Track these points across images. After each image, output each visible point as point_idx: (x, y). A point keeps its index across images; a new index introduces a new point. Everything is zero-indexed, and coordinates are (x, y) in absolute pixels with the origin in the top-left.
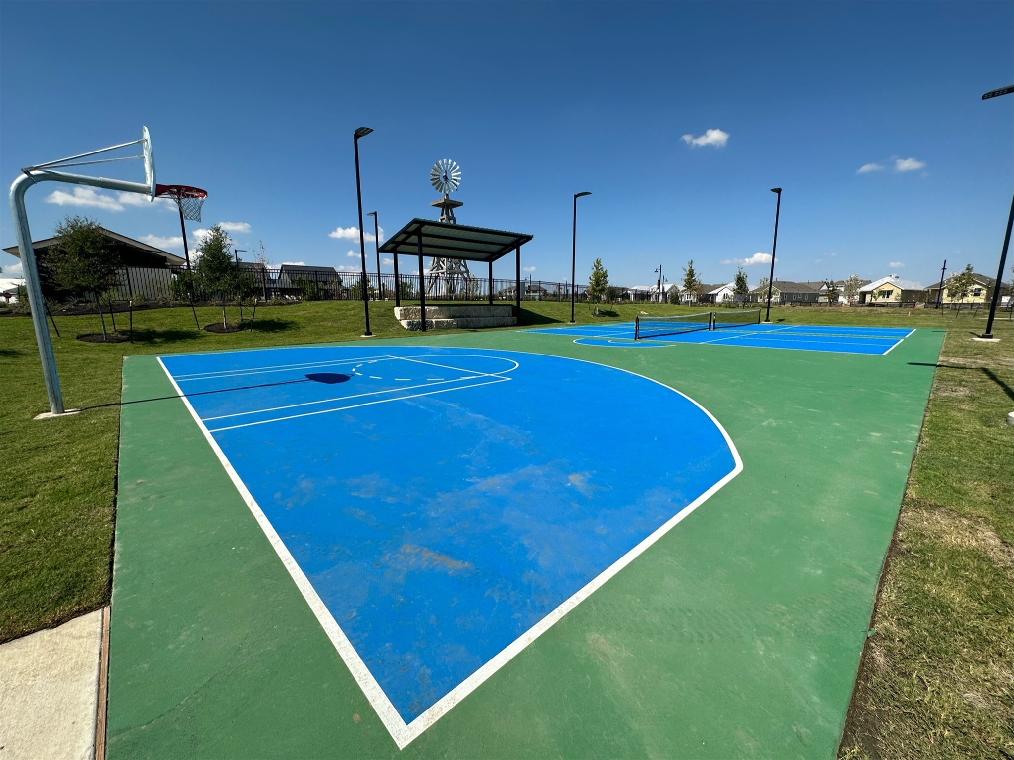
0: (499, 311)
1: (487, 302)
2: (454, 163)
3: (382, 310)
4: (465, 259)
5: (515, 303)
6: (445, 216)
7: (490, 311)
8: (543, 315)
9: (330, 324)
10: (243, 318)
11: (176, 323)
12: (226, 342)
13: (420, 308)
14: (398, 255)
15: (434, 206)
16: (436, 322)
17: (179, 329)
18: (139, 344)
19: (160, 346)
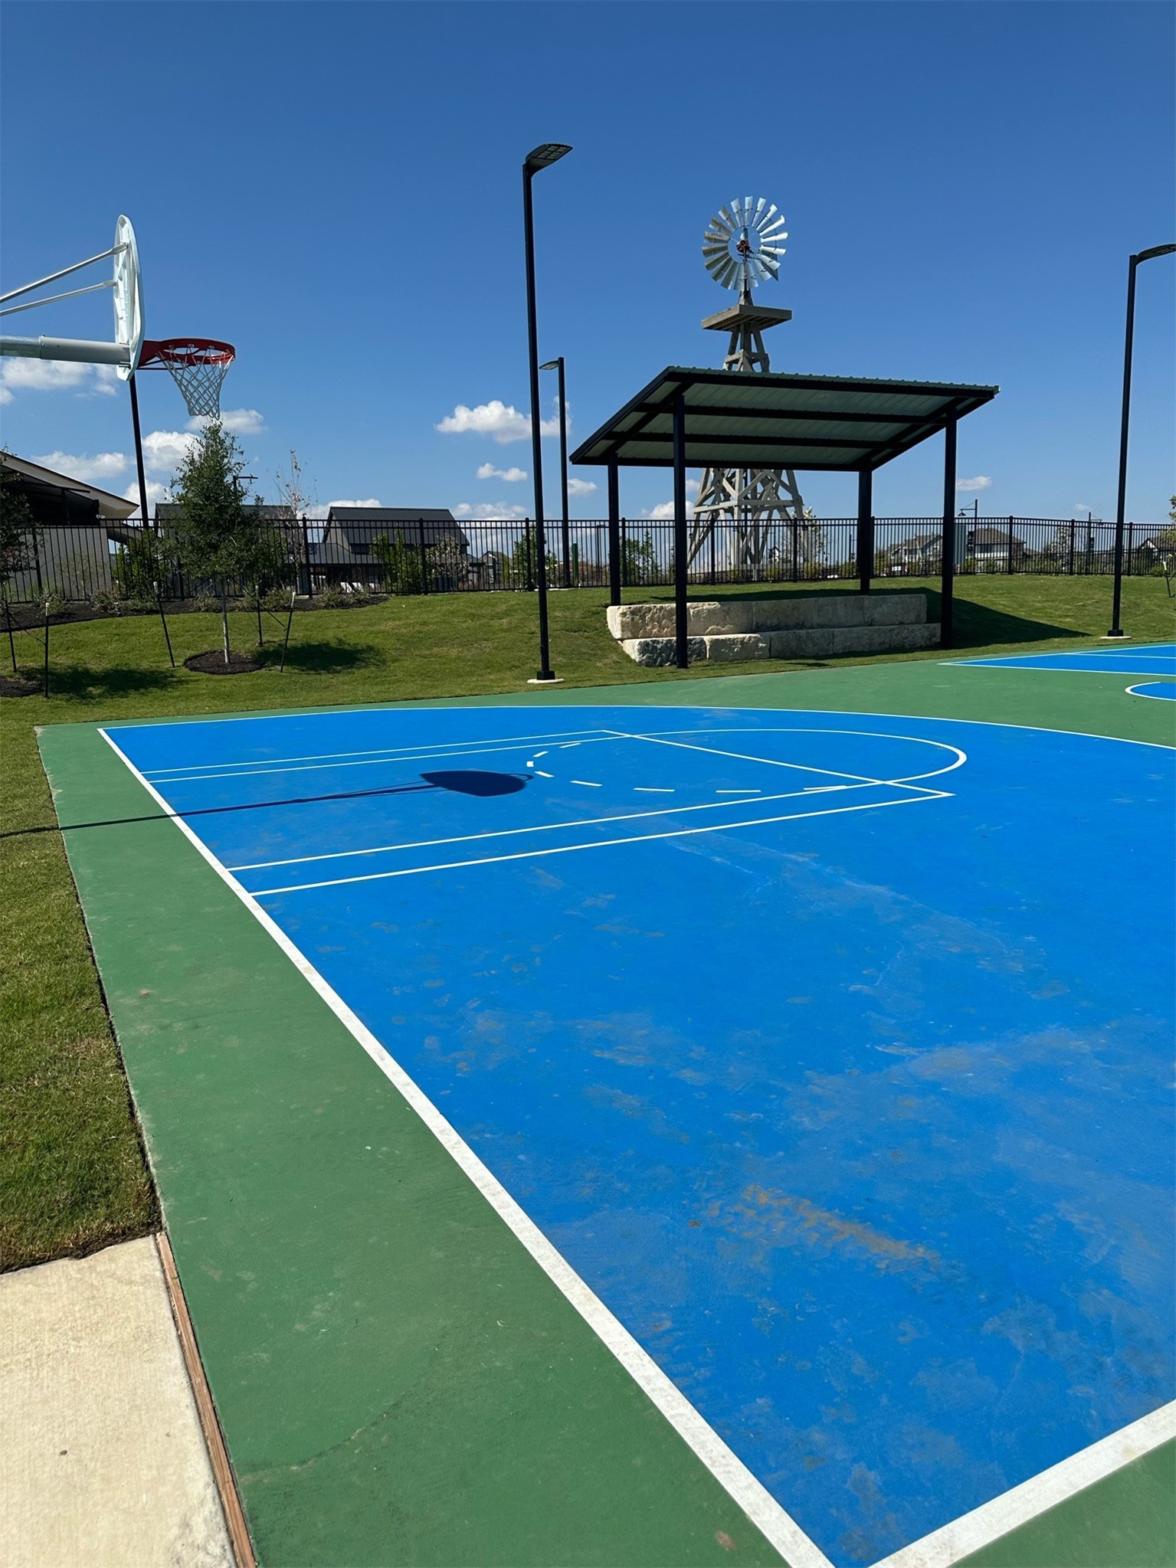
0: (886, 608)
1: (854, 585)
2: (773, 208)
3: (578, 614)
4: (791, 466)
5: (936, 584)
6: (739, 354)
7: (861, 608)
8: (1022, 614)
9: (454, 652)
10: (264, 639)
11: (128, 652)
12: (228, 696)
13: (674, 605)
14: (620, 468)
15: (710, 328)
16: (714, 643)
17: (133, 667)
18: (59, 700)
19: (100, 703)
